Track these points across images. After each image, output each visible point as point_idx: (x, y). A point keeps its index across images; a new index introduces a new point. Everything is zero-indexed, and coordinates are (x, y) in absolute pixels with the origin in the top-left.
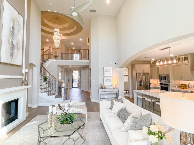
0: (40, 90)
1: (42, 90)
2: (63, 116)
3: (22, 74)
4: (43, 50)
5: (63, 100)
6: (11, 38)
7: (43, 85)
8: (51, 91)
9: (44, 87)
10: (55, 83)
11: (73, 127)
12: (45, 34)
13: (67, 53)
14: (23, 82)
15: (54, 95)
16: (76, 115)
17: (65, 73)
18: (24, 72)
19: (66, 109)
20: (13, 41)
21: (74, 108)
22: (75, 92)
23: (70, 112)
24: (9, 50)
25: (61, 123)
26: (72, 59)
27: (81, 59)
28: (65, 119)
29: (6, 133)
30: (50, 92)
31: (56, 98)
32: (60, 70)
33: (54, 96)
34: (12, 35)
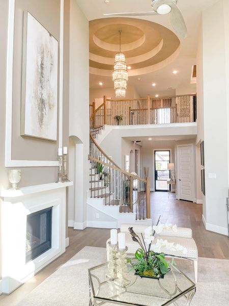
0: (89, 191)
1: (93, 192)
2: (140, 256)
3: (57, 158)
4: (92, 105)
5: (136, 219)
6: (39, 88)
7: (95, 182)
8: (110, 194)
9: (96, 186)
10: (118, 178)
11: (162, 288)
12: (96, 71)
13: (141, 110)
14: (59, 174)
15: (117, 205)
16: (170, 259)
17: (139, 155)
18: (60, 154)
19: (148, 241)
20: (43, 92)
21: (166, 241)
22: (162, 203)
23: (156, 249)
24: (37, 110)
25: (136, 274)
26: (152, 123)
27: (175, 119)
28: (146, 266)
29: (33, 274)
30: (108, 198)
31: (121, 211)
32: (128, 148)
33: (117, 208)
34: (41, 81)
